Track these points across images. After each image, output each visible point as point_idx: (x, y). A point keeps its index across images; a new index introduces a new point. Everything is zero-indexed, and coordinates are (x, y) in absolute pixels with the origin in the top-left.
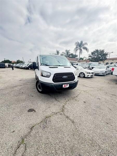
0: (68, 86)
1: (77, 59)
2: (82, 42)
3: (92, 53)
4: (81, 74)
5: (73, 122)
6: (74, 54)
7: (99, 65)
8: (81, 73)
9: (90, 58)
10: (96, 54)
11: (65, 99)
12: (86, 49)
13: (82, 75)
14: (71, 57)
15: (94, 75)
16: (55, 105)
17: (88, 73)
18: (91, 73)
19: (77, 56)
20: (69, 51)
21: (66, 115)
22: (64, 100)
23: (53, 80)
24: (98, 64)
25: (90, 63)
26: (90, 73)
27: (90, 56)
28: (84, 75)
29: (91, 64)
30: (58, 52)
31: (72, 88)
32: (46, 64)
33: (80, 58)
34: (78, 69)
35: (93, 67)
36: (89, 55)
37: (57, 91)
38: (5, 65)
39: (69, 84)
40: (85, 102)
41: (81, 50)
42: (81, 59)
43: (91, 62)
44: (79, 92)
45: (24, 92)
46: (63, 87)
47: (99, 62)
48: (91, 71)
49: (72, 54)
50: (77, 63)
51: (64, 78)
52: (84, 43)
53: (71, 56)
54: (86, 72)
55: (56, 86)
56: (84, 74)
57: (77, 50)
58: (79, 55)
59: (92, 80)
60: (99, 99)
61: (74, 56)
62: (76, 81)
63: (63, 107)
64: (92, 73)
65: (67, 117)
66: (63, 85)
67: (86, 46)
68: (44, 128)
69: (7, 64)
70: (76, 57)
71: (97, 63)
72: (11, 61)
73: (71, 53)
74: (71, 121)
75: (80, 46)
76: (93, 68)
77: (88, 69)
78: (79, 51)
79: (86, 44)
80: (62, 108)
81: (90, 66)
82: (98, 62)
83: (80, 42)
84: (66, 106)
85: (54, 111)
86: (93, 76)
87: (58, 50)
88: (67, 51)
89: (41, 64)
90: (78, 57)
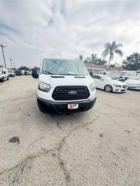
0: (77, 107)
1: (106, 67)
2: (114, 43)
3: (129, 58)
4: (107, 87)
5: (68, 178)
6: (102, 59)
7: (137, 75)
8: (108, 85)
9: (124, 64)
10: (133, 59)
11: (72, 126)
12: (120, 52)
13: (108, 89)
14: (98, 64)
15: (126, 90)
16: (52, 134)
17: (117, 86)
18: (122, 86)
19: (106, 62)
20: (95, 55)
21: (61, 158)
22: (70, 127)
23: (53, 96)
24: (136, 73)
25: (124, 71)
26: (120, 86)
27: (125, 63)
28: (111, 89)
29: (125, 73)
30: (81, 58)
31: (84, 110)
32: (49, 72)
33: (110, 65)
34: (103, 80)
35: (128, 78)
36: (123, 60)
37: (59, 112)
38: (21, 73)
39: (78, 104)
40: (101, 136)
41: (112, 54)
42: (112, 66)
43: (126, 70)
44: (97, 115)
45: (22, 108)
46: (69, 108)
47: (138, 71)
48: (122, 84)
49: (99, 60)
50: (104, 72)
51: (70, 93)
52: (117, 44)
53: (98, 62)
54: (114, 85)
55: (57, 106)
56: (111, 87)
57: (106, 54)
58: (108, 62)
59: (122, 97)
60: (128, 132)
61: (102, 62)
62: (91, 100)
63: (64, 140)
64: (124, 87)
65: (62, 164)
66: (69, 105)
67: (119, 48)
68: (14, 181)
69: (23, 72)
70: (105, 64)
71: (134, 72)
72: (28, 68)
73: (98, 58)
74: (65, 174)
75: (112, 48)
76: (126, 79)
77: (120, 80)
78: (109, 55)
79: (120, 45)
80: (61, 142)
81: (123, 76)
82: (136, 70)
83: (111, 43)
84: (68, 140)
85: (46, 147)
86: (124, 90)
87: (82, 55)
88: (92, 55)
89: (43, 71)
90: (107, 64)
